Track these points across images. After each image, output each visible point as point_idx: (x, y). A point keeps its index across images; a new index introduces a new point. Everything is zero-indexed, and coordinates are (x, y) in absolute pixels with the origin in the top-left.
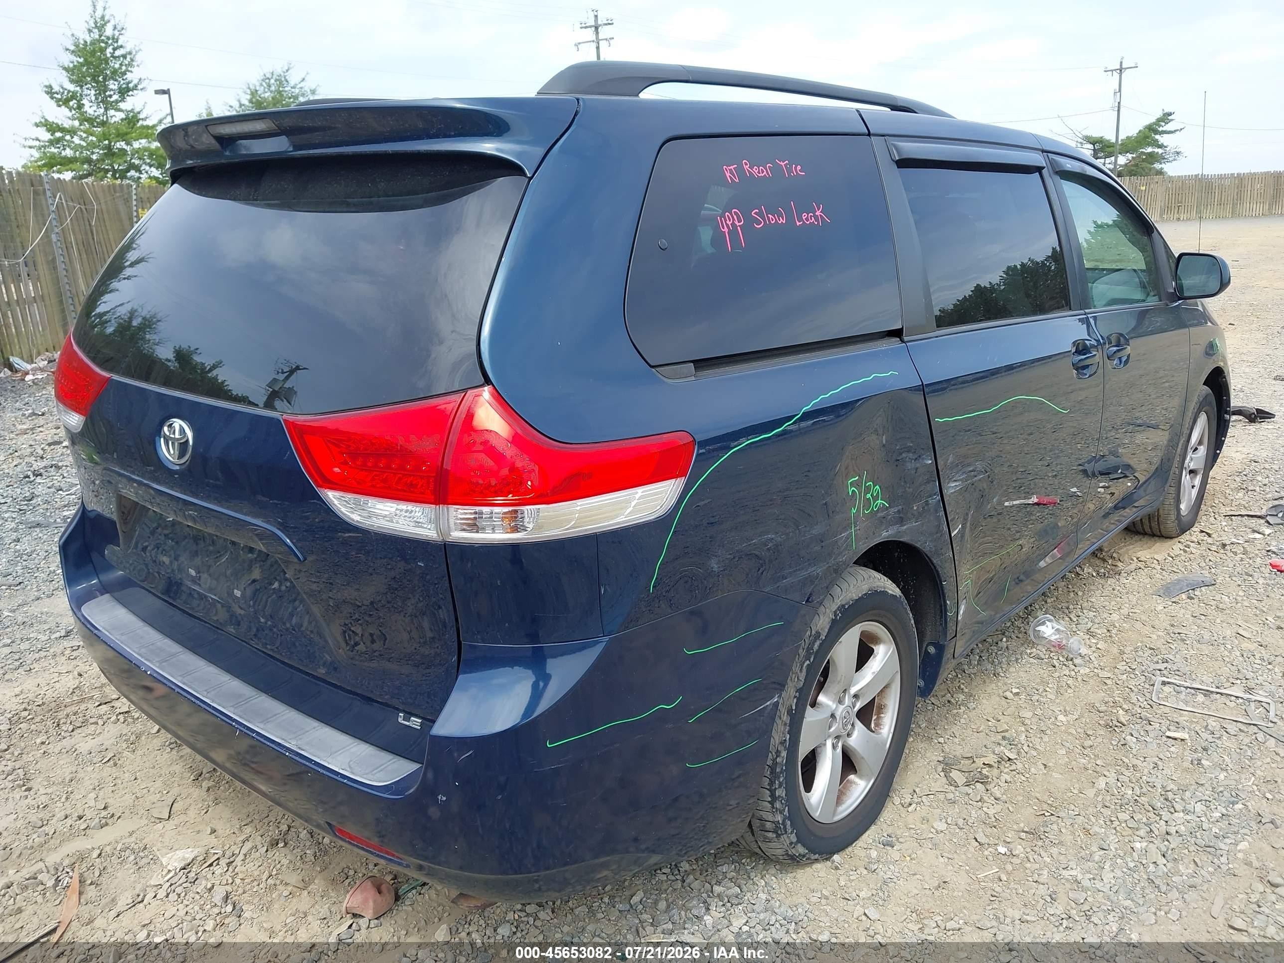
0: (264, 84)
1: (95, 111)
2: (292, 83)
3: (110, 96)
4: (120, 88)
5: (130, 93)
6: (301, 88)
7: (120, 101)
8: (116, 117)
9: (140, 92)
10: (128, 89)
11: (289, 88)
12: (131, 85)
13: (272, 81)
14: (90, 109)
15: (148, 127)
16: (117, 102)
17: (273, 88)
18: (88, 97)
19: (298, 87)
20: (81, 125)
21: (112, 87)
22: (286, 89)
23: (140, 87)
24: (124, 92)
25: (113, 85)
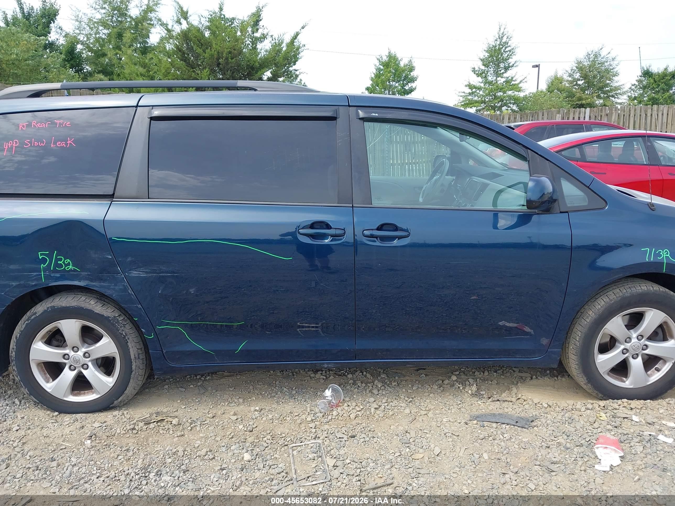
0: (587, 57)
1: (492, 78)
2: (602, 56)
3: (500, 71)
4: (505, 67)
5: (510, 68)
6: (607, 58)
7: (504, 73)
8: (501, 80)
9: (515, 68)
10: (509, 67)
11: (600, 59)
12: (511, 65)
13: (592, 55)
14: (491, 78)
15: (514, 85)
16: (503, 73)
17: (591, 60)
18: (490, 72)
19: (605, 57)
20: (484, 85)
21: (501, 66)
22: (599, 59)
23: (515, 65)
24: (506, 69)
25: (502, 65)
